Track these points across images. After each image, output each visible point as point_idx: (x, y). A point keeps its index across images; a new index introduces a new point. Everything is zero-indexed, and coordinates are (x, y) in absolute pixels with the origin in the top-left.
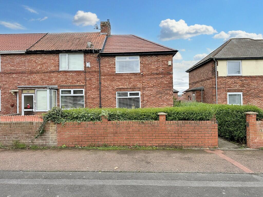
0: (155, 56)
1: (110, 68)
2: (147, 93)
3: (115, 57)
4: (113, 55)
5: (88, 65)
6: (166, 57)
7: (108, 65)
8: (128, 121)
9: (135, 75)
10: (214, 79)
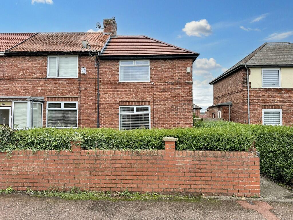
0: (169, 61)
1: (112, 74)
2: (159, 109)
3: (119, 62)
4: (117, 59)
5: (84, 71)
6: (184, 62)
7: (110, 72)
8: (114, 150)
9: (144, 85)
10: (246, 92)
